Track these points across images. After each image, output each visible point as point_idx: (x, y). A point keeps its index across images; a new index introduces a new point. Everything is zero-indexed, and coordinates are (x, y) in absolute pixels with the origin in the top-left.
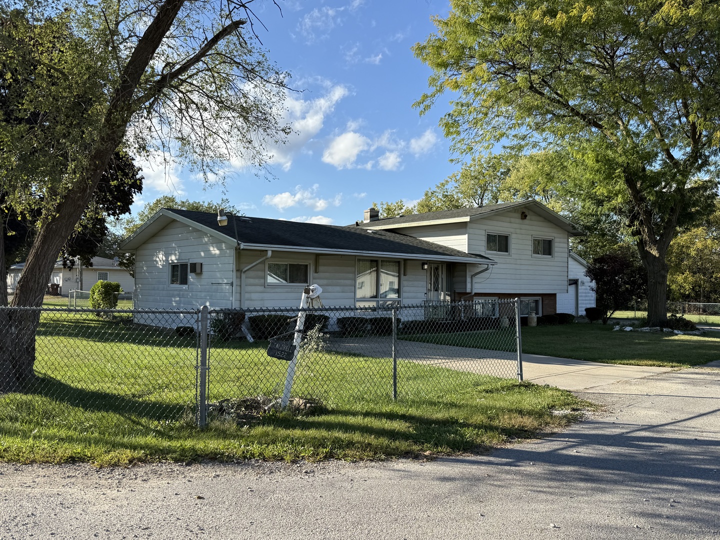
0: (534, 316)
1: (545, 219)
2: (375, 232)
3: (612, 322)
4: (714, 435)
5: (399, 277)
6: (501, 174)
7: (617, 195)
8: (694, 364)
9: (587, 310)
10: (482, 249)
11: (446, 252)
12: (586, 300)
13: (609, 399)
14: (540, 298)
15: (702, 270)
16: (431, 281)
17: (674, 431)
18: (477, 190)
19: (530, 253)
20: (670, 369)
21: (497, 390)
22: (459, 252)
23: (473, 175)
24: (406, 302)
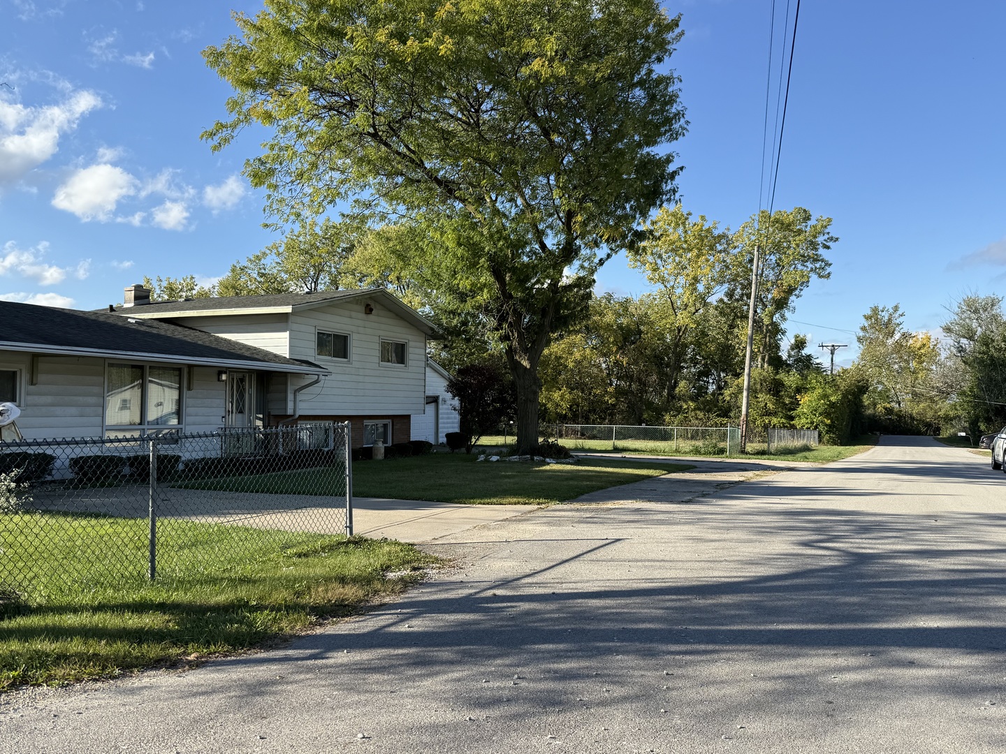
0: (381, 445)
1: (397, 315)
2: (142, 323)
3: (477, 451)
4: (574, 585)
5: (180, 389)
6: (343, 250)
7: (481, 289)
8: (563, 498)
9: (448, 436)
10: (310, 353)
11: (256, 356)
12: (448, 423)
13: (460, 551)
14: (390, 421)
15: (580, 386)
16: (233, 399)
17: (531, 585)
18: (308, 270)
19: (377, 360)
20: (536, 507)
21: (316, 552)
22: (276, 356)
23: (302, 247)
24: (189, 430)
